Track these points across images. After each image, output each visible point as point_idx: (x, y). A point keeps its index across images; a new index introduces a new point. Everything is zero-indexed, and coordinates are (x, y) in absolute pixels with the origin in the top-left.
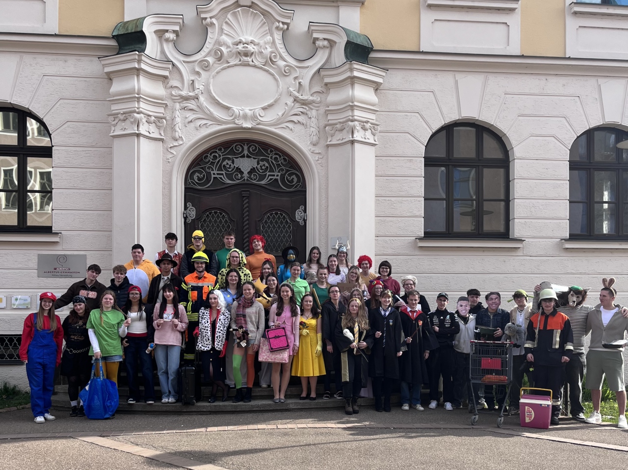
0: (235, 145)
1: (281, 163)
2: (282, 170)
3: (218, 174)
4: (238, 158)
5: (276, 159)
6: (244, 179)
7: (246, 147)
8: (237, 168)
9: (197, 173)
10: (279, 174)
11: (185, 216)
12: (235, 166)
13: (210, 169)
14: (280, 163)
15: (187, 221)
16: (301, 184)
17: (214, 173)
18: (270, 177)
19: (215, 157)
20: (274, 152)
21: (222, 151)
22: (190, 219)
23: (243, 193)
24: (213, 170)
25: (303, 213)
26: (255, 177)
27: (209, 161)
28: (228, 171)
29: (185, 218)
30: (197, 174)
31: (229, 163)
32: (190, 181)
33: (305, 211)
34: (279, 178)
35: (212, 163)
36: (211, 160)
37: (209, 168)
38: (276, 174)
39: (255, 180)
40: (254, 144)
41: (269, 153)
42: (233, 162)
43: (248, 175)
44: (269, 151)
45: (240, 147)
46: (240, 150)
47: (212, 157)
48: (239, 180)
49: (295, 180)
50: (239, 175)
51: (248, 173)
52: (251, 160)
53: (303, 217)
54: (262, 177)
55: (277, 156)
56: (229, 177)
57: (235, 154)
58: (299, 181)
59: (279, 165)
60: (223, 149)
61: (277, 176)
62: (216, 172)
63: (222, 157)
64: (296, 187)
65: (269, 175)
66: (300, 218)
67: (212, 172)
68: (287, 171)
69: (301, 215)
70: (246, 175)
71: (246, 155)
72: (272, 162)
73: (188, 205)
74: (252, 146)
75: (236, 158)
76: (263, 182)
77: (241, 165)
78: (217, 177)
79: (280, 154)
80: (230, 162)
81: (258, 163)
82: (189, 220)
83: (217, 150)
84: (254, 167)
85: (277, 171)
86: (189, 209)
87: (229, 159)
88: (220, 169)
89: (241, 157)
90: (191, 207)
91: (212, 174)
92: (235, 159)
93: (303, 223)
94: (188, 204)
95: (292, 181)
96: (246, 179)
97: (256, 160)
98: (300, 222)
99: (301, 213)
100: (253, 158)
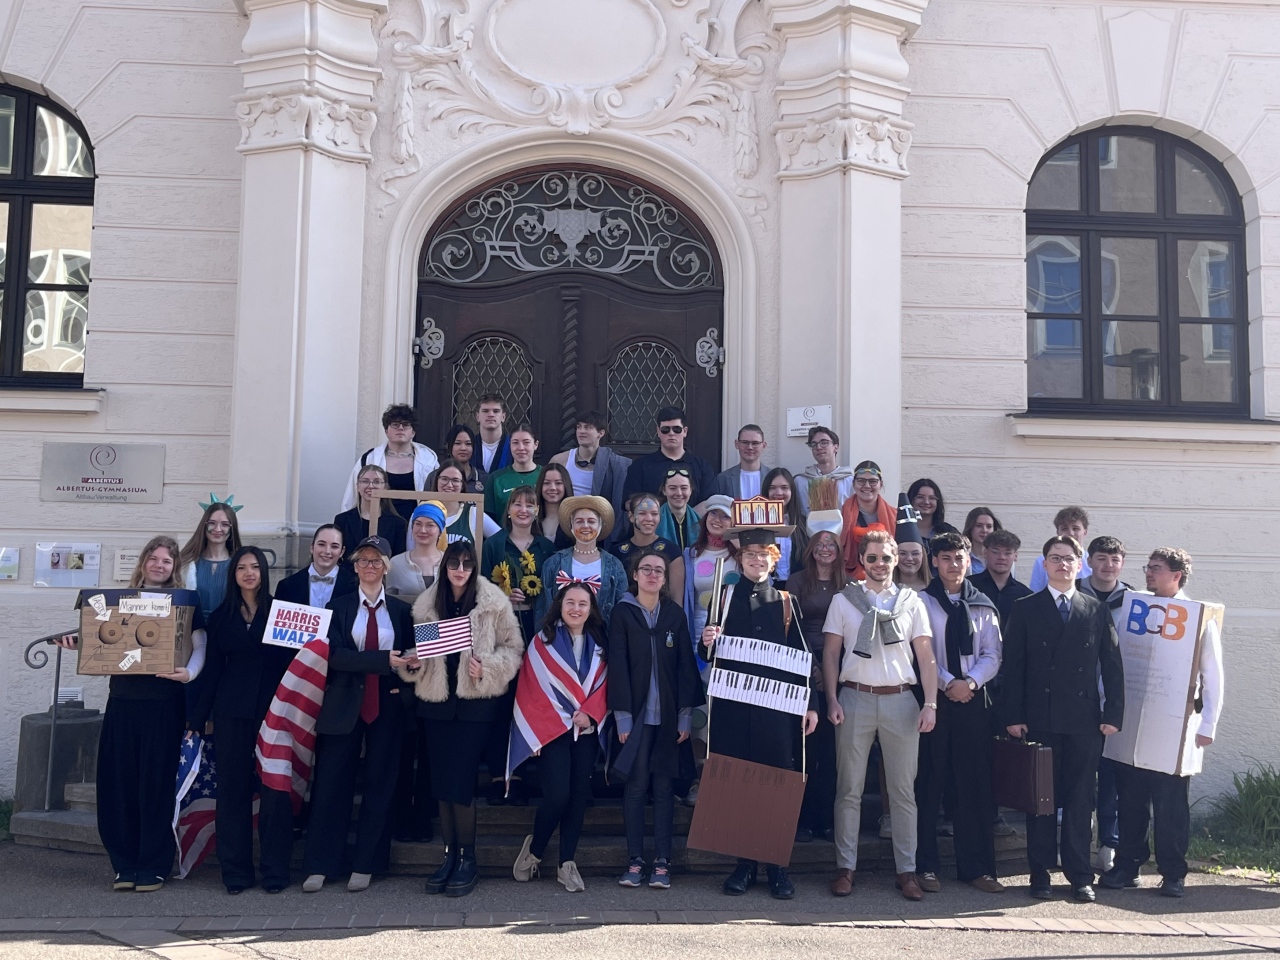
0: (546, 177)
1: (662, 222)
2: (664, 239)
3: (502, 248)
4: (553, 208)
5: (648, 212)
6: (568, 261)
7: (573, 184)
8: (551, 233)
9: (450, 246)
10: (656, 249)
11: (417, 351)
12: (544, 230)
13: (482, 236)
14: (658, 221)
15: (423, 363)
16: (709, 274)
17: (493, 246)
18: (633, 257)
19: (496, 206)
20: (644, 196)
21: (515, 193)
22: (431, 358)
23: (565, 292)
24: (489, 238)
25: (715, 346)
26: (595, 257)
27: (482, 215)
28: (529, 241)
29: (418, 356)
30: (450, 248)
31: (532, 223)
32: (431, 264)
33: (720, 342)
34: (654, 258)
35: (490, 222)
36: (486, 214)
37: (480, 233)
38: (647, 249)
39: (594, 263)
40: (595, 175)
41: (632, 197)
42: (541, 220)
43: (577, 253)
44: (631, 192)
45: (558, 182)
46: (560, 189)
47: (488, 207)
48: (553, 262)
49: (696, 265)
50: (556, 252)
51: (578, 246)
52: (586, 215)
53: (714, 357)
54: (612, 257)
55: (652, 206)
56: (531, 255)
57: (543, 198)
58: (704, 266)
59: (654, 228)
60: (516, 188)
61: (651, 253)
62: (497, 244)
63: (513, 207)
64: (696, 283)
65: (631, 252)
66: (706, 359)
67: (488, 244)
68: (676, 241)
69: (710, 351)
70: (572, 253)
71: (573, 202)
72: (638, 220)
73: (425, 325)
74: (590, 181)
75: (548, 209)
76: (615, 269)
77: (561, 228)
78: (499, 257)
79: (659, 199)
80: (533, 220)
81: (603, 223)
82: (427, 362)
83: (502, 190)
84: (593, 231)
85: (650, 242)
86: (427, 333)
87: (531, 211)
88: (507, 236)
89: (561, 207)
90: (433, 329)
91: (488, 249)
92: (545, 212)
93: (715, 373)
94: (425, 322)
95: (688, 266)
96: (572, 261)
97: (599, 215)
98: (707, 370)
99: (710, 347)
100: (592, 209)
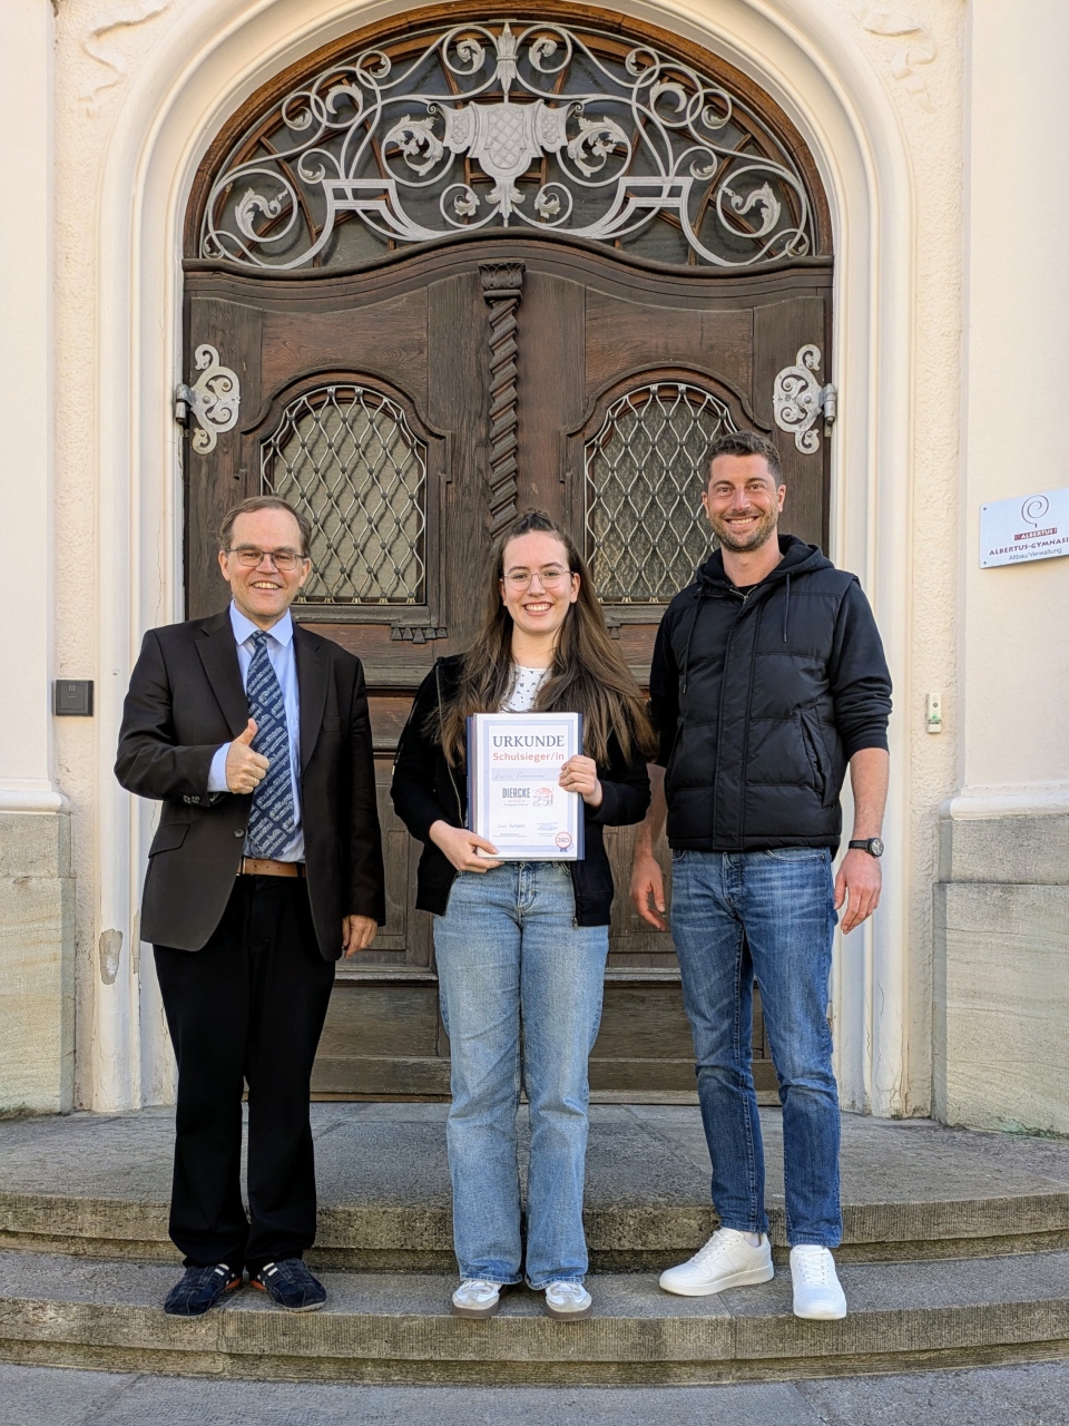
0: (449, 35)
1: (698, 123)
2: (701, 160)
3: (357, 194)
4: (465, 102)
5: (665, 102)
6: (499, 215)
7: (506, 46)
8: (461, 157)
9: (250, 194)
10: (686, 183)
11: (181, 413)
12: (447, 150)
13: (316, 169)
14: (689, 121)
15: (196, 443)
16: (800, 232)
17: (341, 187)
18: (636, 202)
19: (346, 106)
20: (658, 66)
21: (383, 73)
22: (213, 430)
23: (488, 279)
24: (332, 173)
25: (814, 387)
26: (555, 203)
27: (316, 125)
28: (414, 176)
29: (188, 423)
30: (251, 198)
31: (420, 136)
32: (213, 233)
33: (825, 375)
34: (681, 203)
35: (332, 138)
36: (325, 122)
37: (313, 163)
38: (666, 182)
39: (553, 218)
40: (553, 26)
41: (631, 69)
42: (439, 130)
43: (519, 198)
44: (631, 58)
45: (475, 45)
46: (479, 60)
47: (328, 106)
48: (469, 219)
49: (773, 211)
50: (472, 196)
51: (520, 182)
52: (535, 114)
53: (813, 409)
54: (593, 202)
55: (677, 89)
56: (419, 202)
57: (447, 83)
58: (790, 215)
59: (681, 135)
60: (386, 61)
61: (675, 192)
62: (348, 184)
63: (380, 103)
64: (769, 254)
65: (633, 191)
66: (795, 414)
67: (329, 186)
68: (731, 162)
69: (805, 395)
70: (505, 198)
71: (506, 86)
72: (648, 122)
73: (201, 360)
74: (542, 40)
75: (455, 105)
76: (595, 232)
77: (481, 144)
78: (353, 213)
79: (692, 73)
80: (422, 130)
81: (572, 129)
82: (207, 438)
83: (357, 70)
84: (550, 149)
85: (673, 168)
86: (203, 379)
87: (418, 113)
88: (370, 167)
89: (482, 99)
90: (216, 369)
91: (329, 195)
92: (450, 114)
93: (815, 443)
94: (198, 353)
95: (756, 212)
96: (506, 216)
97: (561, 114)
98: (798, 438)
99: (804, 388)
100: (548, 102)
